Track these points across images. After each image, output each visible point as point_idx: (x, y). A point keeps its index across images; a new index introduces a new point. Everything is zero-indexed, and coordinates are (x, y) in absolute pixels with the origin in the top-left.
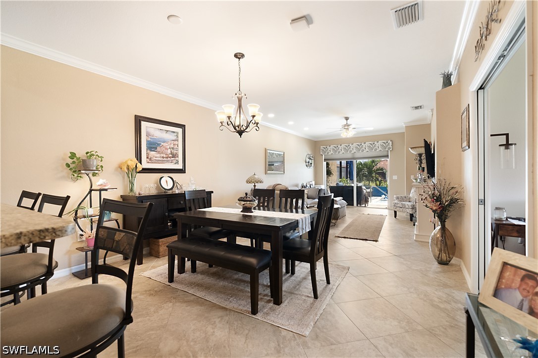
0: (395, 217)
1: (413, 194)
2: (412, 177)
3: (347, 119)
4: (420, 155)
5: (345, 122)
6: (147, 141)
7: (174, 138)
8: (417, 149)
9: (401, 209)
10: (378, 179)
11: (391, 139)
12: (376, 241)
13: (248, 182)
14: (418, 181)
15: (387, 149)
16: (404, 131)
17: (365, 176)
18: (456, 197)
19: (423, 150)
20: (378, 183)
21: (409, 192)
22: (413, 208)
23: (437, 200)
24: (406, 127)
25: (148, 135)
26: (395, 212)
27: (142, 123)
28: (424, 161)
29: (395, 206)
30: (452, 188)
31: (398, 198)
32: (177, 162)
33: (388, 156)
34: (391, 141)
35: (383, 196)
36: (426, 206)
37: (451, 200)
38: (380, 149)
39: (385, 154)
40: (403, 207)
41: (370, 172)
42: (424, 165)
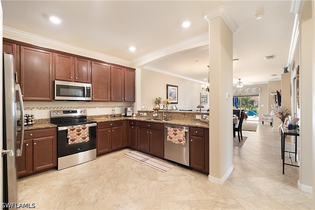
0: (263, 124)
1: (272, 113)
2: (272, 105)
3: (240, 79)
4: (275, 96)
5: (239, 81)
6: (169, 93)
7: (175, 91)
8: (274, 93)
9: (266, 120)
10: (251, 107)
11: (261, 87)
12: (256, 131)
13: (198, 107)
14: (274, 107)
15: (258, 92)
16: (267, 83)
17: (243, 105)
18: (288, 113)
19: (276, 94)
20: (251, 108)
21: (270, 112)
22: (272, 119)
23: (281, 114)
24: (268, 82)
25: (170, 91)
26: (263, 122)
27: (169, 87)
28: (277, 99)
29: (263, 119)
30: (287, 110)
31: (264, 115)
32: (176, 100)
33: (259, 95)
34: (260, 88)
35: (255, 116)
36: (277, 116)
37: (287, 114)
38: (254, 92)
39: (257, 94)
40: (267, 119)
41: (246, 103)
42: (277, 100)
